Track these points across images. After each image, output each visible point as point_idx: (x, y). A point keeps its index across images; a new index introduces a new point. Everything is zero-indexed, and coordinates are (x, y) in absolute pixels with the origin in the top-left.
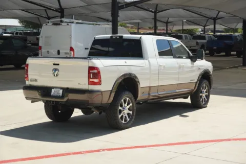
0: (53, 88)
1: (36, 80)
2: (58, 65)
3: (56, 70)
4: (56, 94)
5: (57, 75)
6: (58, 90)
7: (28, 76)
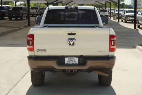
0: (67, 57)
1: (45, 50)
2: (75, 34)
3: (72, 39)
4: (71, 62)
5: (73, 44)
6: (72, 58)
7: (34, 47)
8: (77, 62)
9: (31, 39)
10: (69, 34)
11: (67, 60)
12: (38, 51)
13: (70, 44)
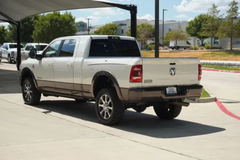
0: (167, 87)
1: (151, 81)
2: (174, 64)
3: (173, 69)
4: (171, 92)
5: (174, 74)
6: (172, 88)
7: (142, 78)
8: (176, 92)
9: (140, 69)
10: (171, 64)
11: (168, 89)
12: (146, 81)
13: (172, 74)
